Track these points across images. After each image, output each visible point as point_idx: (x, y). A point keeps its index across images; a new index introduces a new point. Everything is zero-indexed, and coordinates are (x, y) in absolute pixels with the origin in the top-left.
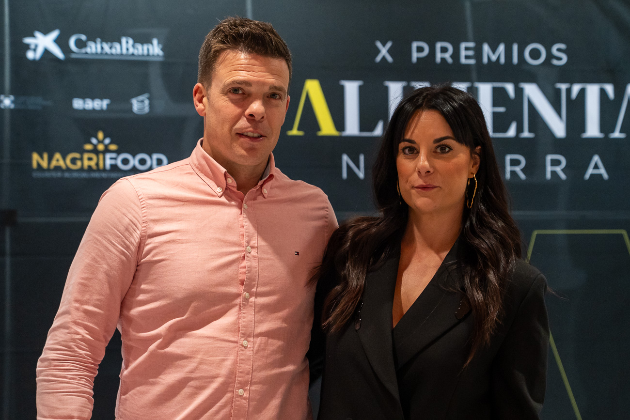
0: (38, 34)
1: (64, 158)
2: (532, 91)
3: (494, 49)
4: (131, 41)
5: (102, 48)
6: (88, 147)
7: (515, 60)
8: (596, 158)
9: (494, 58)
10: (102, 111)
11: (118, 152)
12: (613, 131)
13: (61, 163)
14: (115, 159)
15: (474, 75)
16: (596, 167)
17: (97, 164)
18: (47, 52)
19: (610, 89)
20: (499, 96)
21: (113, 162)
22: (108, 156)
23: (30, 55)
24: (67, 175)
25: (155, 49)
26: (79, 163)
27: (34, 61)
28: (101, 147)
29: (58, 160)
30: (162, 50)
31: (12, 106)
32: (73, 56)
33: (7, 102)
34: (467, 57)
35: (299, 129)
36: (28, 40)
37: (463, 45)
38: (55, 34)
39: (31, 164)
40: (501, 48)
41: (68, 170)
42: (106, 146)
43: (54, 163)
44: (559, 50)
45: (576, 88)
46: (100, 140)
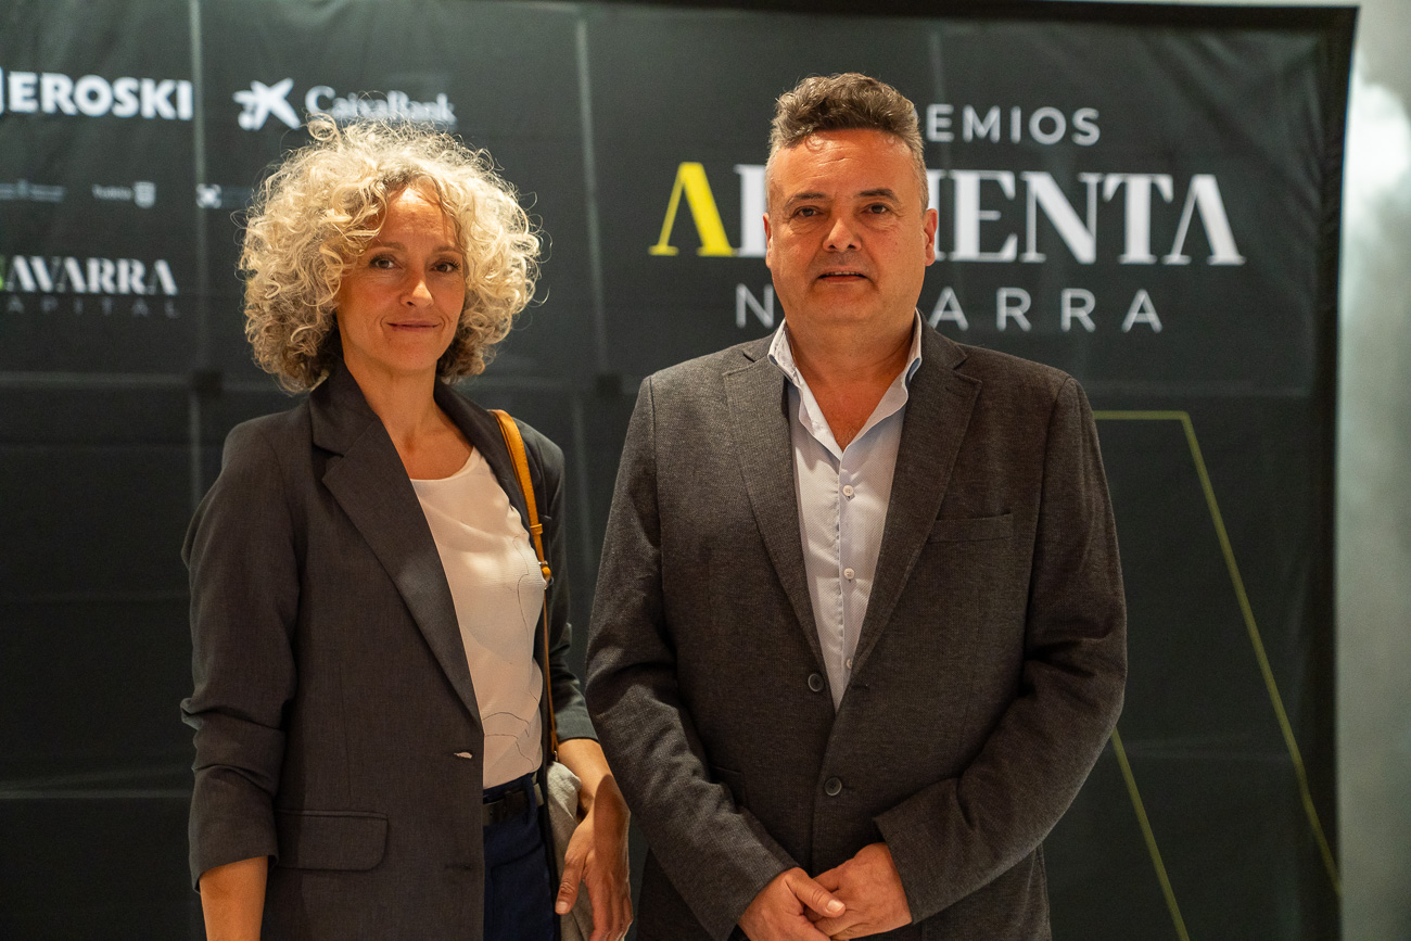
0: (259, 87)
2: (1043, 187)
3: (982, 116)
4: (404, 99)
5: (359, 112)
7: (1016, 134)
8: (1142, 297)
9: (982, 131)
12: (1169, 251)
15: (947, 158)
16: (1142, 310)
18: (272, 118)
19: (1166, 184)
20: (989, 195)
23: (246, 121)
25: (442, 112)
27: (252, 132)
30: (454, 113)
31: (216, 204)
33: (209, 196)
34: (939, 130)
36: (242, 97)
37: (934, 110)
38: (285, 87)
40: (994, 115)
44: (1086, 119)
45: (1112, 182)
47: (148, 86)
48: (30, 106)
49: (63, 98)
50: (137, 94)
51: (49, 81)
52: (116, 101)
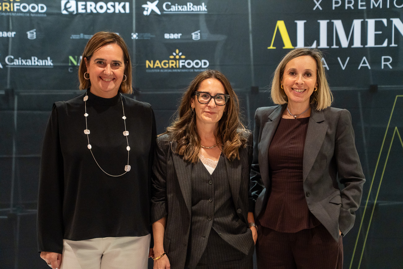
0: (148, 3)
1: (161, 63)
2: (397, 22)
3: (376, 1)
4: (192, 4)
5: (178, 8)
6: (172, 57)
7: (388, 6)
9: (376, 5)
10: (178, 39)
11: (186, 59)
13: (159, 65)
14: (184, 62)
15: (365, 15)
17: (176, 65)
18: (153, 11)
20: (379, 26)
21: (183, 64)
22: (181, 61)
23: (145, 13)
24: (162, 71)
25: (203, 8)
26: (167, 65)
27: (147, 16)
28: (177, 57)
29: (158, 64)
30: (206, 8)
31: (137, 38)
32: (165, 13)
33: (135, 36)
34: (362, 6)
35: (273, 46)
36: (144, 6)
37: (360, 0)
39: (145, 66)
40: (380, 1)
41: (162, 68)
42: (180, 56)
43: (156, 65)
46: (177, 53)
47: (117, 4)
48: (84, 11)
49: (93, 8)
50: (114, 6)
51: (89, 4)
52: (108, 9)
